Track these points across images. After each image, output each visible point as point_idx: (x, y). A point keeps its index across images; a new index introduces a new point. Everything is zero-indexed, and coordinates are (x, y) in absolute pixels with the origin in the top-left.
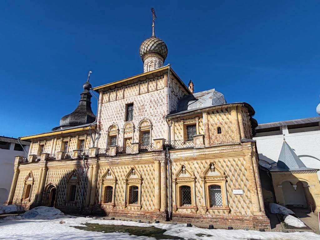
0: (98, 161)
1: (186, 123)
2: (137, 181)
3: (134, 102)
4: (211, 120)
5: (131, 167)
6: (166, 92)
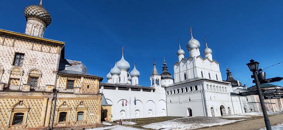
1: (68, 79)
2: (24, 110)
3: (26, 54)
4: (85, 81)
5: (18, 100)
6: (57, 57)
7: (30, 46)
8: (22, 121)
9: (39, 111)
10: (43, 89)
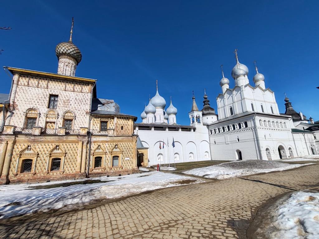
0: (15, 138)
1: (102, 120)
2: (61, 155)
3: (59, 95)
4: (119, 122)
5: (55, 145)
6: (89, 96)
7: (63, 86)
8: (59, 167)
9: (75, 156)
10: (78, 132)
